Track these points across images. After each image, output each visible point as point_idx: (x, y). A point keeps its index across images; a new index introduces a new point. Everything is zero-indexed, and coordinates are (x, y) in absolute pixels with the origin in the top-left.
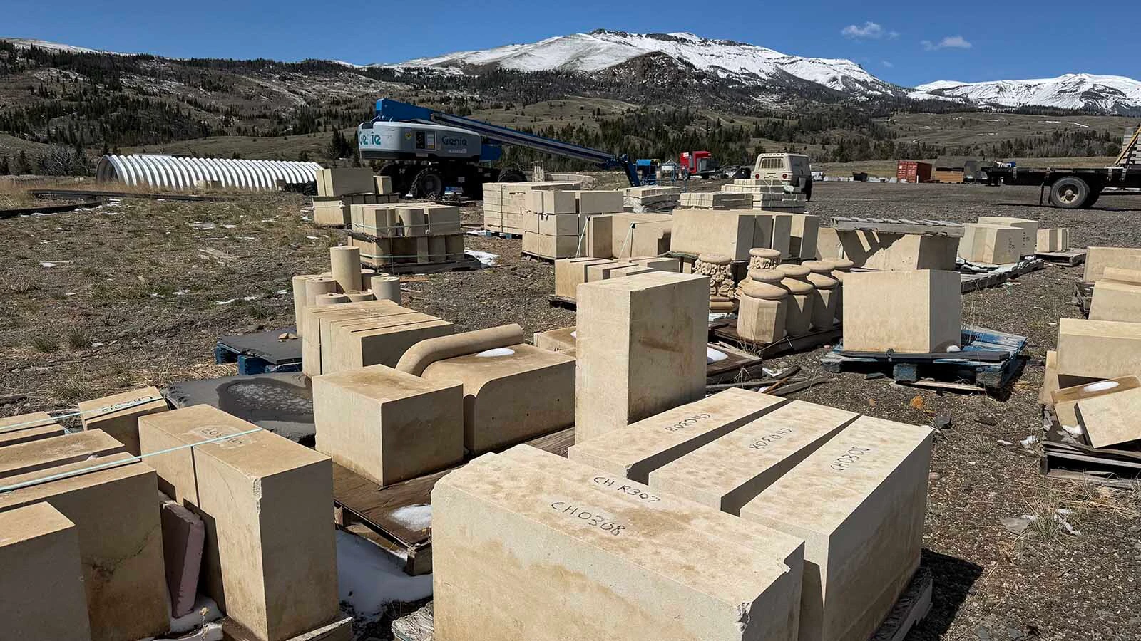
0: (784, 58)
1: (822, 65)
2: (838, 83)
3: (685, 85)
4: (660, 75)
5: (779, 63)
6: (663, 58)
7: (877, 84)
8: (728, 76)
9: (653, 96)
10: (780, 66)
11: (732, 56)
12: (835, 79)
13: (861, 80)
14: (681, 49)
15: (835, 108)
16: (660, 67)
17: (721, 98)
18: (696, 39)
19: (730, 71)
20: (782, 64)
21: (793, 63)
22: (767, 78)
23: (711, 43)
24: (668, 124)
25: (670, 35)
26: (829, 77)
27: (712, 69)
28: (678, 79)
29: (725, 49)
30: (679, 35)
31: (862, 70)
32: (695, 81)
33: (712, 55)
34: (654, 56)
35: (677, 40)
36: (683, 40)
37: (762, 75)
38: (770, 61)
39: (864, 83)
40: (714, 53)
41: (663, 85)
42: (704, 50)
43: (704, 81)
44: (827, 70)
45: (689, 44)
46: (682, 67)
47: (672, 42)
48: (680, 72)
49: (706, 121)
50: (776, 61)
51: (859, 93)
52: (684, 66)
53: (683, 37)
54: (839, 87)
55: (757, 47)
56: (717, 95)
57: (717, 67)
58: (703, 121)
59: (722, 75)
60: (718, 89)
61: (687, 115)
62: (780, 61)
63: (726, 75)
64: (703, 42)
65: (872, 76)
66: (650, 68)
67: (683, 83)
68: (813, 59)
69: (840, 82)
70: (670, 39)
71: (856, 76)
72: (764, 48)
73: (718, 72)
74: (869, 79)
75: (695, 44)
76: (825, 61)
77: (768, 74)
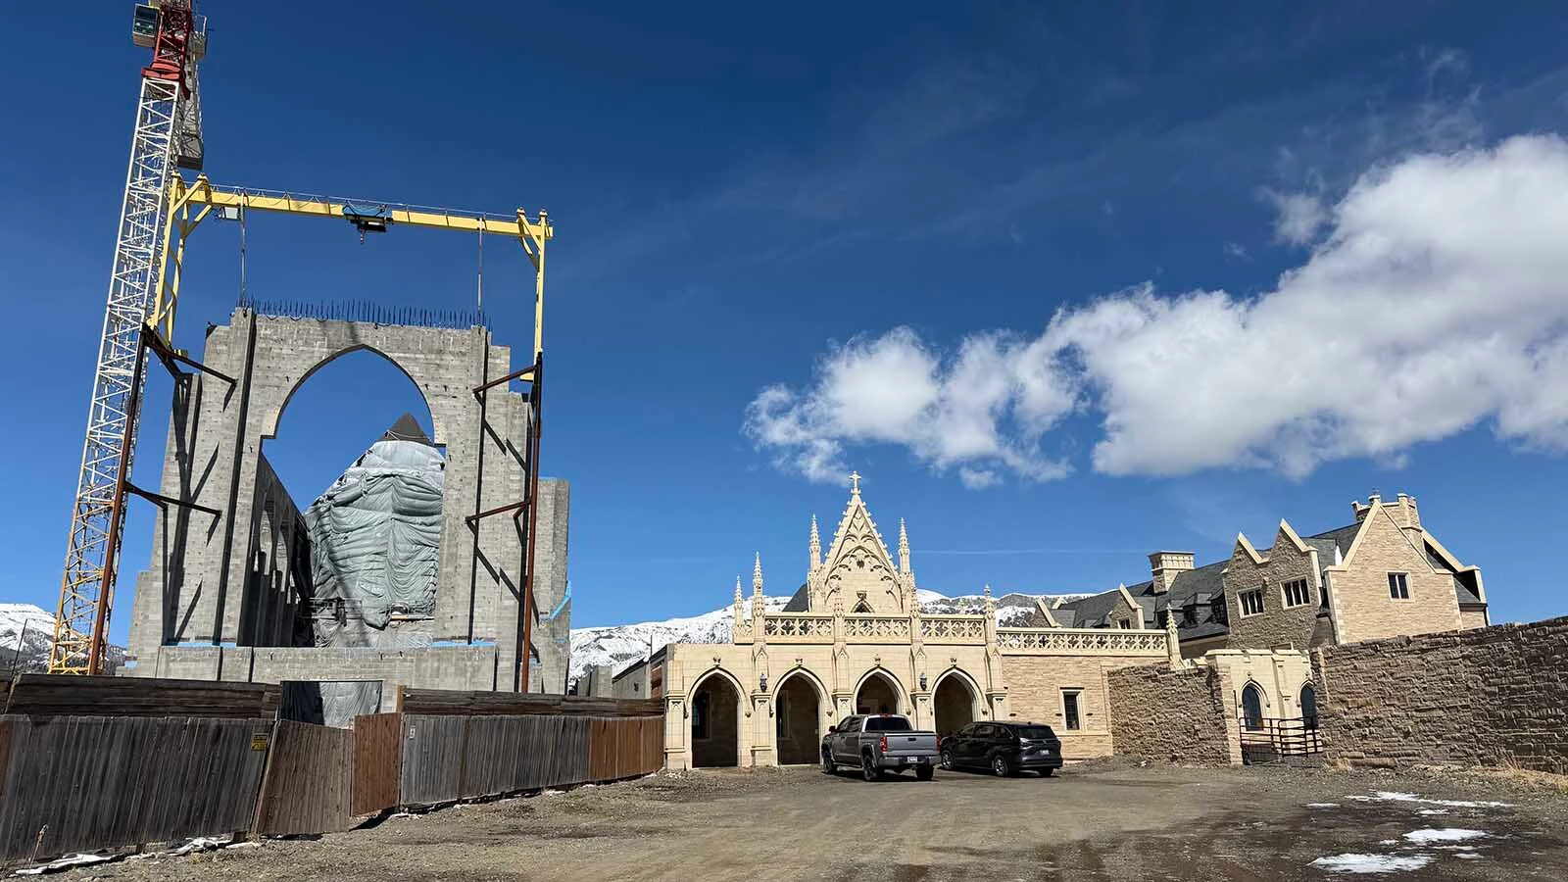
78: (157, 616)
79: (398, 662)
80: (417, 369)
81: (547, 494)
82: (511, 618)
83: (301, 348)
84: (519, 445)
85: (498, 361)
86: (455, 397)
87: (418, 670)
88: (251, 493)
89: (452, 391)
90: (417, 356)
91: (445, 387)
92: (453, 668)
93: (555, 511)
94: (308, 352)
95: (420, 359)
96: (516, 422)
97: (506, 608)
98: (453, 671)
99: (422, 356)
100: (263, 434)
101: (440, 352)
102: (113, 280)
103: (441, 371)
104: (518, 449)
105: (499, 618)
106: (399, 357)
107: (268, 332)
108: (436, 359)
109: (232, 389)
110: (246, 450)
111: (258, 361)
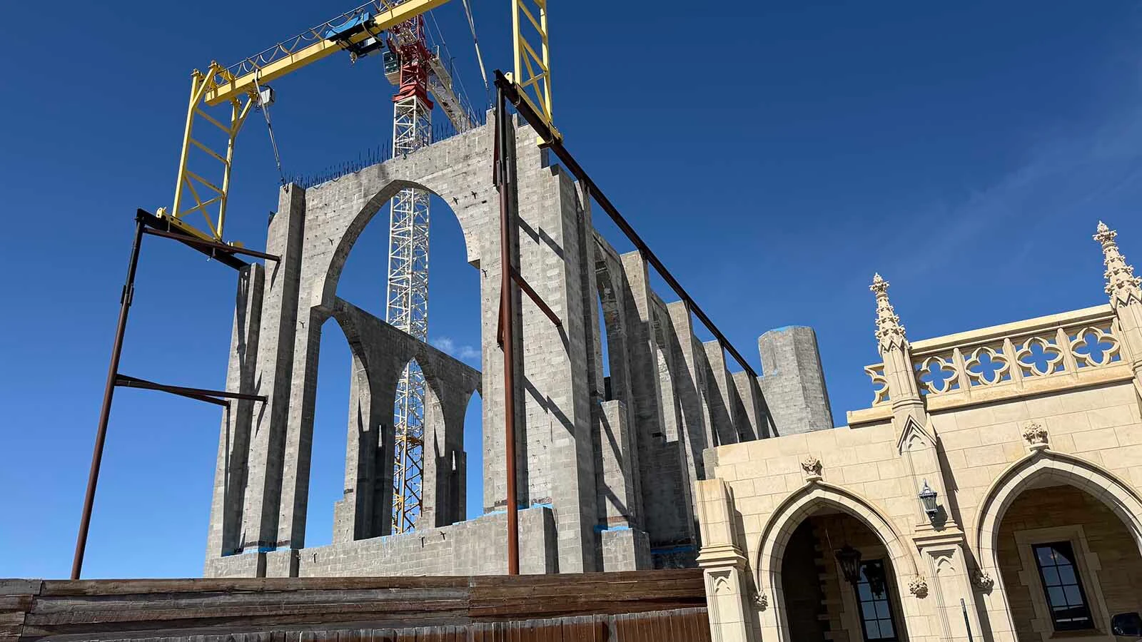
78: (218, 525)
79: (440, 548)
80: (445, 186)
81: (786, 345)
82: (566, 465)
83: (342, 207)
84: (555, 229)
85: (526, 143)
86: (485, 202)
87: (458, 556)
88: (303, 372)
89: (481, 197)
90: (444, 172)
91: (474, 194)
92: (493, 548)
93: (798, 362)
94: (348, 208)
95: (447, 173)
97: (560, 450)
98: (493, 553)
99: (450, 169)
100: (312, 306)
101: (467, 157)
102: (390, 259)
103: (469, 179)
104: (552, 236)
105: (553, 467)
106: (428, 181)
107: (315, 202)
108: (462, 168)
109: (277, 268)
110: (299, 326)
111: (308, 234)
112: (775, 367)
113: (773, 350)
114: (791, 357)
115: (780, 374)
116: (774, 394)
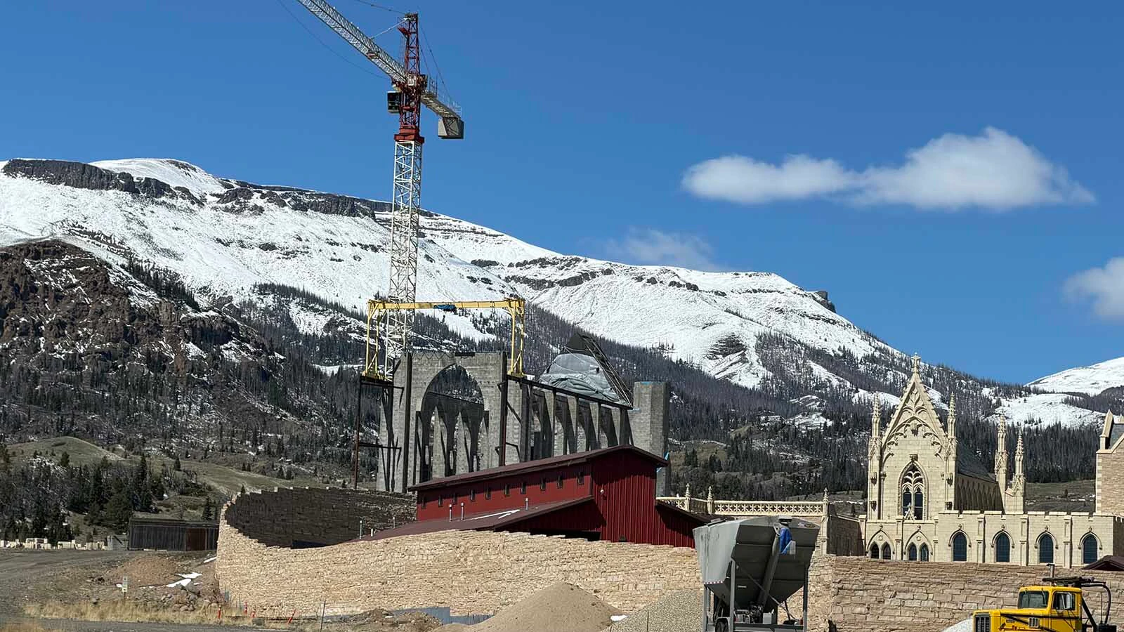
0: (543, 262)
1: (684, 291)
2: (743, 360)
3: (157, 363)
4: (61, 325)
5: (527, 281)
6: (71, 266)
7: (891, 365)
8: (330, 325)
9: (33, 399)
10: (525, 291)
11: (346, 252)
12: (731, 346)
13: (832, 347)
14: (148, 220)
15: (703, 456)
16: (58, 297)
17: (294, 411)
18: (204, 183)
19: (337, 308)
20: (539, 285)
21: (576, 281)
22: (478, 337)
23: (260, 203)
24: (76, 507)
25: (103, 165)
26: (712, 337)
27: (269, 300)
28: (131, 339)
29: (316, 224)
30: (139, 168)
31: (830, 315)
32: (194, 350)
33: (268, 247)
34: (37, 257)
35: (129, 185)
36: (155, 189)
37: (460, 325)
38: (491, 273)
39: (840, 362)
40: (278, 240)
41: (73, 362)
42: (234, 225)
43: (230, 352)
44: (705, 310)
45: (180, 202)
46: (142, 298)
47: (111, 193)
48: (136, 315)
49: (203, 500)
50: (516, 272)
51: (821, 396)
52: (152, 294)
53: (155, 175)
54: (750, 377)
55: (443, 218)
56: (279, 400)
57: (285, 292)
58: (191, 499)
59: (310, 323)
60: (279, 378)
61: (144, 476)
62: (533, 272)
63: (323, 320)
64: (233, 195)
65: (869, 335)
66: (24, 297)
67: (148, 354)
68: (652, 270)
69: (753, 356)
70: (102, 181)
71: (812, 334)
72: (465, 225)
73: (294, 309)
74: (861, 348)
75: (201, 203)
76: (694, 277)
77: (480, 324)
80: (477, 374)
81: (647, 393)
83: (429, 368)
84: (519, 410)
86: (492, 387)
89: (491, 384)
91: (488, 382)
93: (652, 406)
94: (433, 370)
96: (517, 399)
99: (479, 366)
100: (417, 411)
103: (487, 374)
106: (469, 369)
107: (417, 361)
108: (484, 368)
109: (402, 392)
110: (411, 418)
111: (413, 376)
112: (639, 406)
113: (640, 394)
114: (648, 401)
115: (640, 411)
116: (634, 422)
